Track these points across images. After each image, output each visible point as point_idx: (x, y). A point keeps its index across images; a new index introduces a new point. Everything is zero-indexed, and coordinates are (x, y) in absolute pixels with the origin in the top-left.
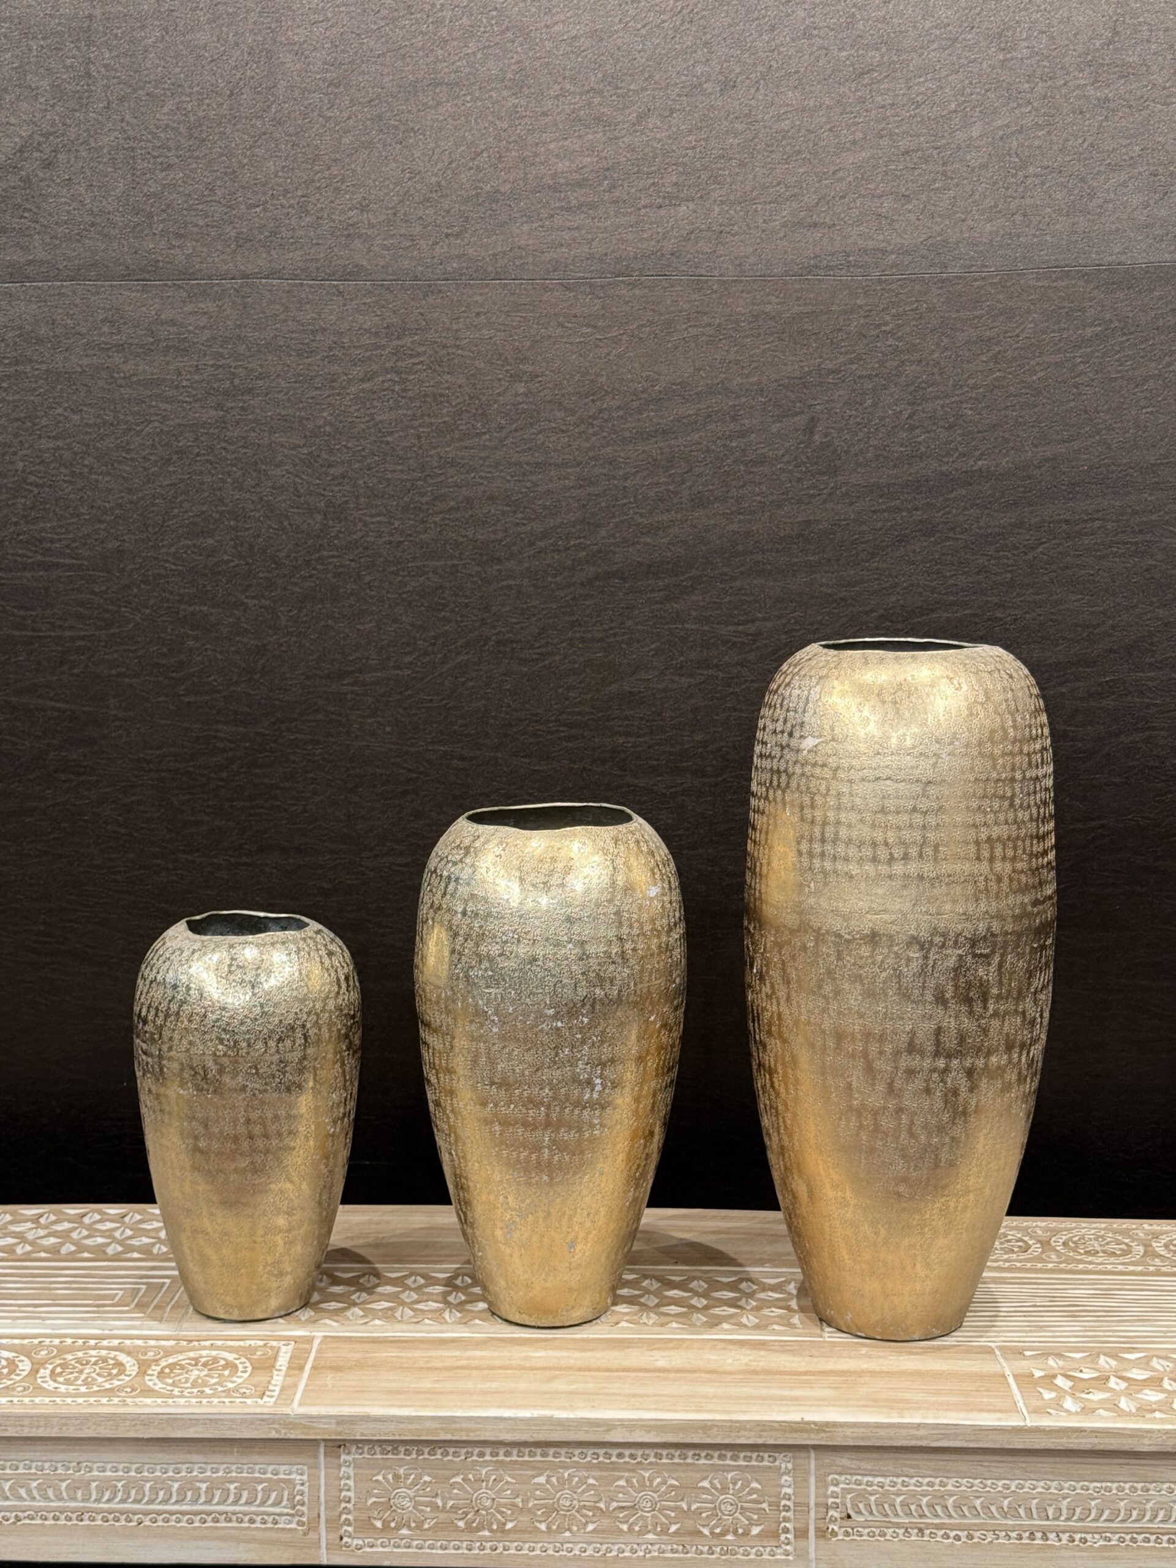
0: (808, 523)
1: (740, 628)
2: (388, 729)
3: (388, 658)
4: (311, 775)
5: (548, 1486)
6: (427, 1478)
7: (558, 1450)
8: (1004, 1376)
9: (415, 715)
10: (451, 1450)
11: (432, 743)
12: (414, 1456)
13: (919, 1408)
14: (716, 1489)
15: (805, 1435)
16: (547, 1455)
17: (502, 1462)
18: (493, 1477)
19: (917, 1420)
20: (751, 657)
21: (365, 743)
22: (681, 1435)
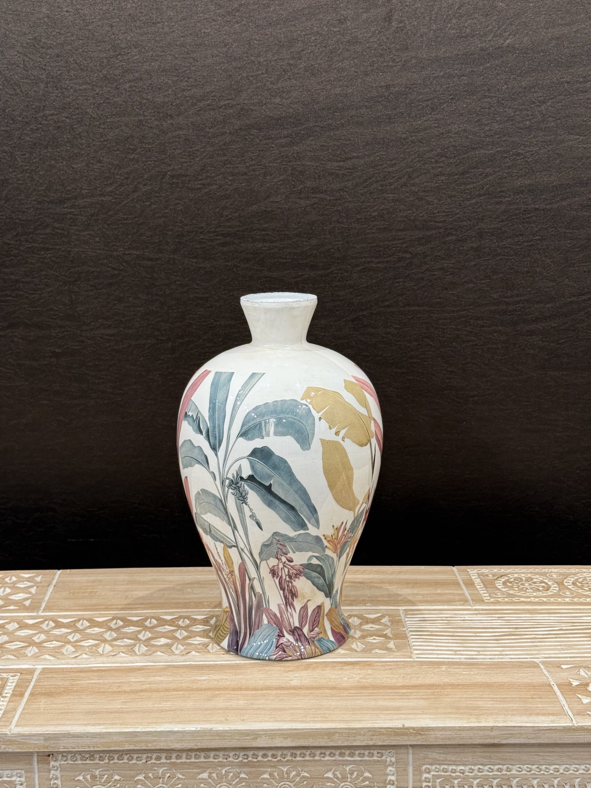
0: (388, 87)
1: (342, 163)
2: (97, 239)
3: (96, 189)
4: (44, 273)
5: (210, 780)
6: (117, 777)
7: (217, 753)
8: (550, 685)
9: (115, 229)
10: (135, 756)
11: (129, 249)
12: (107, 761)
13: (492, 714)
14: (338, 778)
15: (405, 738)
16: (209, 757)
17: (174, 763)
18: (168, 775)
19: (491, 724)
20: (350, 184)
21: (81, 250)
22: (311, 740)
